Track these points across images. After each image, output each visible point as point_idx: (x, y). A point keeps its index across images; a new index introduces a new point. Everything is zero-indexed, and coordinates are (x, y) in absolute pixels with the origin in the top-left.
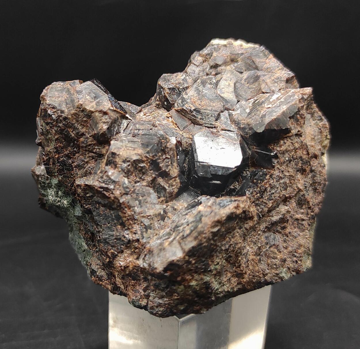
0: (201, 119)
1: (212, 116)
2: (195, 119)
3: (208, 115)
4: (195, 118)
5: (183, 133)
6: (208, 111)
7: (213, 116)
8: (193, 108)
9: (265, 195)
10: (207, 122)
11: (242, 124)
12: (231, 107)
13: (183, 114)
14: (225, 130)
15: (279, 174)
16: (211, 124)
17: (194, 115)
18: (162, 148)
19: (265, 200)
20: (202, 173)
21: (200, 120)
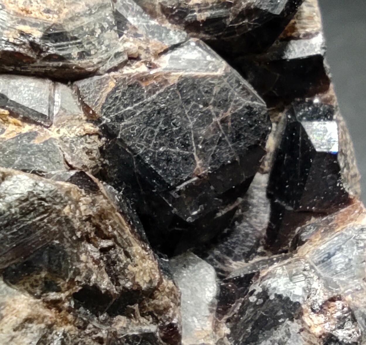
0: (82, 55)
1: (102, 28)
2: (64, 67)
3: (92, 33)
4: (61, 64)
5: (58, 131)
6: (86, 20)
8: (37, 35)
10: (105, 56)
11: (196, 9)
13: (11, 69)
16: (117, 55)
17: (55, 55)
20: (196, 210)
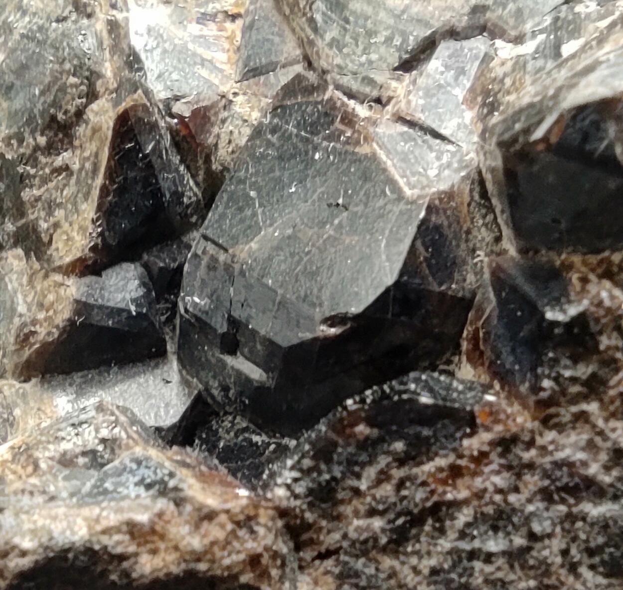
7: (397, 41)
9: (423, 544)
12: (512, 22)
14: (412, 124)
15: (581, 456)
18: (60, 116)
19: (416, 570)
21: (327, 50)
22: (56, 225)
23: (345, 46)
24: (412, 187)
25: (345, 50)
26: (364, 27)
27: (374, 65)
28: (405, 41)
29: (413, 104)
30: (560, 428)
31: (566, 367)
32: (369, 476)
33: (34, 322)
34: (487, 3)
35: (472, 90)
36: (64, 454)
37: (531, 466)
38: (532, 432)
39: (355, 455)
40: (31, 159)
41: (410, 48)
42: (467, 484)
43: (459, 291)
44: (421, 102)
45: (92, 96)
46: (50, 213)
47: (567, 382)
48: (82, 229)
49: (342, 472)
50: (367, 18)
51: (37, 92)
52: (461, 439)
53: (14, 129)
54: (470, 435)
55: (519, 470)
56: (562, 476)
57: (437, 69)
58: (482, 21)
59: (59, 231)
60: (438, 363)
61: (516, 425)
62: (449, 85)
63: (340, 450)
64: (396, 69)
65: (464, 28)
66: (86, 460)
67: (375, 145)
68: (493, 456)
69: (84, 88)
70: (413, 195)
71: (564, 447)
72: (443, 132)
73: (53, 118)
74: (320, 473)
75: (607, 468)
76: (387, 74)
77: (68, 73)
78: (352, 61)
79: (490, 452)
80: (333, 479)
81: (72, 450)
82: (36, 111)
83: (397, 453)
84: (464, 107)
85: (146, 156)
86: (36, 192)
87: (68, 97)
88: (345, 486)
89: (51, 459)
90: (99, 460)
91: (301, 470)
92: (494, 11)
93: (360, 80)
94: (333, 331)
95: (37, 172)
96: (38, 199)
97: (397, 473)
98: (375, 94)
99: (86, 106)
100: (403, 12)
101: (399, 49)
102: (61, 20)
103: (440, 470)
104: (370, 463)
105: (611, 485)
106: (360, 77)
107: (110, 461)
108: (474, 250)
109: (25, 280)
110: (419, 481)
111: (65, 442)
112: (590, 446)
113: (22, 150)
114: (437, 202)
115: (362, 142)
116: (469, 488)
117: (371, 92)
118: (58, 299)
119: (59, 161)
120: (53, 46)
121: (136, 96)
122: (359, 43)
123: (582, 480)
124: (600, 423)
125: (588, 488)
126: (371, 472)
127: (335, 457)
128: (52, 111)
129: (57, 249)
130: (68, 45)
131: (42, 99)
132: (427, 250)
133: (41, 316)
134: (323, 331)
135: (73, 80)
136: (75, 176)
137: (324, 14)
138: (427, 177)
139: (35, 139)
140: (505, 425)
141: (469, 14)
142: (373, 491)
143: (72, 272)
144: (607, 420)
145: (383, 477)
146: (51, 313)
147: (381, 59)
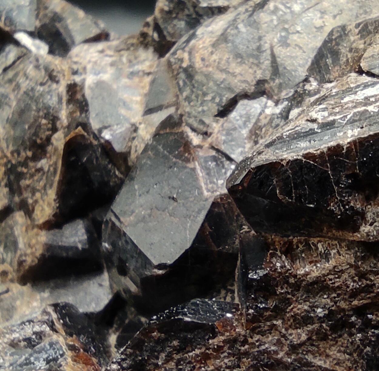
7: (217, 100)
12: (276, 91)
15: (273, 348)
18: (39, 141)
21: (183, 102)
22: (36, 202)
23: (192, 101)
24: (208, 191)
25: (192, 104)
26: (201, 90)
27: (206, 113)
28: (221, 100)
29: (220, 138)
30: (263, 333)
31: (261, 303)
32: (162, 358)
33: (26, 255)
34: (266, 78)
35: (251, 131)
36: (13, 341)
37: (246, 354)
38: (245, 336)
39: (154, 346)
40: (24, 164)
41: (223, 104)
42: (213, 362)
43: (230, 250)
44: (223, 138)
45: (54, 130)
46: (33, 194)
47: (262, 311)
48: (49, 204)
49: (148, 356)
50: (203, 85)
51: (27, 127)
52: (208, 340)
53: (15, 148)
54: (213, 338)
55: (239, 356)
56: (264, 359)
57: (235, 117)
58: (263, 89)
59: (37, 205)
60: (227, 285)
61: (236, 333)
62: (240, 127)
63: (146, 344)
64: (216, 116)
65: (252, 93)
66: (26, 343)
67: (197, 163)
68: (226, 348)
69: (50, 126)
70: (207, 195)
71: (265, 343)
72: (233, 156)
73: (35, 142)
74: (136, 356)
75: (288, 354)
76: (212, 118)
77: (42, 118)
78: (195, 110)
79: (224, 346)
80: (143, 359)
81: (18, 338)
82: (26, 138)
83: (175, 346)
84: (246, 141)
85: (83, 164)
86: (28, 182)
87: (42, 131)
88: (150, 362)
89: (6, 343)
90: (33, 343)
91: (126, 355)
92: (269, 83)
93: (198, 121)
94: (160, 272)
95: (28, 171)
96: (28, 186)
97: (176, 357)
98: (205, 129)
99: (51, 136)
100: (222, 82)
101: (218, 104)
102: (42, 84)
103: (197, 356)
104: (162, 351)
105: (292, 363)
106: (198, 119)
107: (38, 343)
108: (241, 226)
109: (24, 229)
110: (187, 361)
111: (15, 333)
112: (279, 343)
113: (20, 159)
114: (219, 200)
115: (191, 160)
116: (213, 365)
117: (203, 128)
118: (37, 242)
119: (39, 165)
120: (36, 101)
121: (77, 131)
122: (199, 100)
123: (274, 361)
124: (283, 331)
125: (278, 365)
126: (163, 355)
127: (144, 348)
128: (34, 138)
129: (37, 215)
130: (43, 101)
131: (29, 132)
132: (211, 228)
133: (29, 251)
134: (155, 272)
135: (44, 121)
136: (46, 174)
137: (184, 81)
138: (217, 184)
139: (26, 153)
140: (230, 333)
141: (255, 85)
142: (165, 366)
143: (44, 227)
144: (287, 330)
145: (169, 359)
146: (34, 249)
147: (208, 110)
